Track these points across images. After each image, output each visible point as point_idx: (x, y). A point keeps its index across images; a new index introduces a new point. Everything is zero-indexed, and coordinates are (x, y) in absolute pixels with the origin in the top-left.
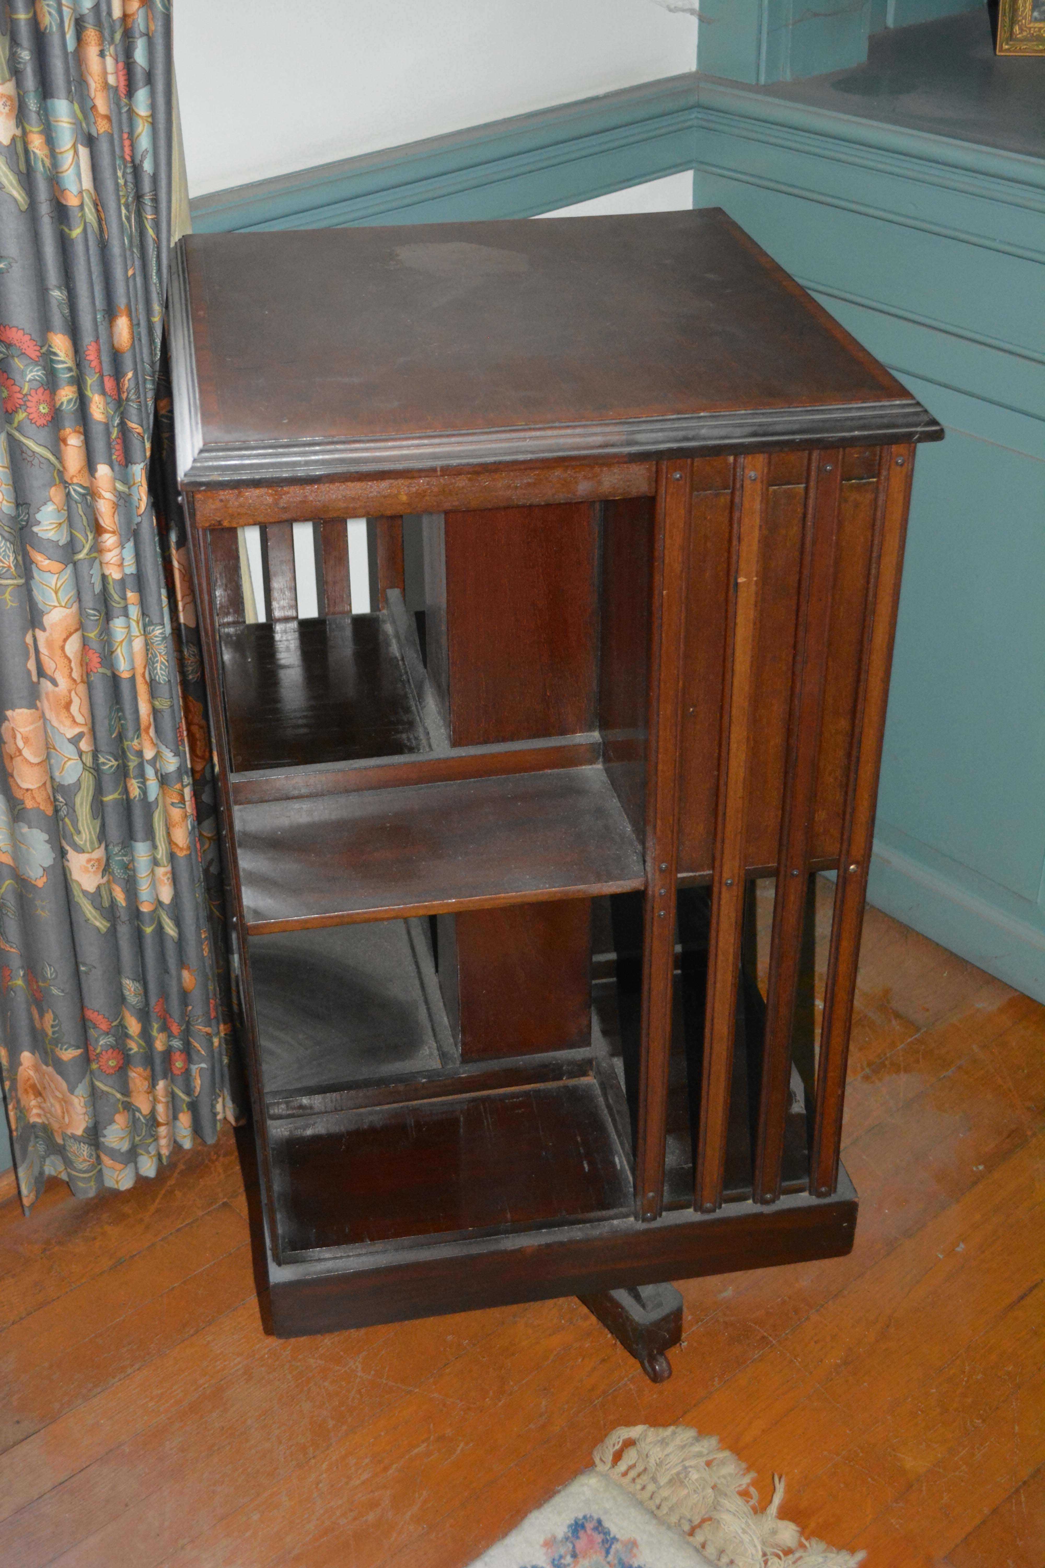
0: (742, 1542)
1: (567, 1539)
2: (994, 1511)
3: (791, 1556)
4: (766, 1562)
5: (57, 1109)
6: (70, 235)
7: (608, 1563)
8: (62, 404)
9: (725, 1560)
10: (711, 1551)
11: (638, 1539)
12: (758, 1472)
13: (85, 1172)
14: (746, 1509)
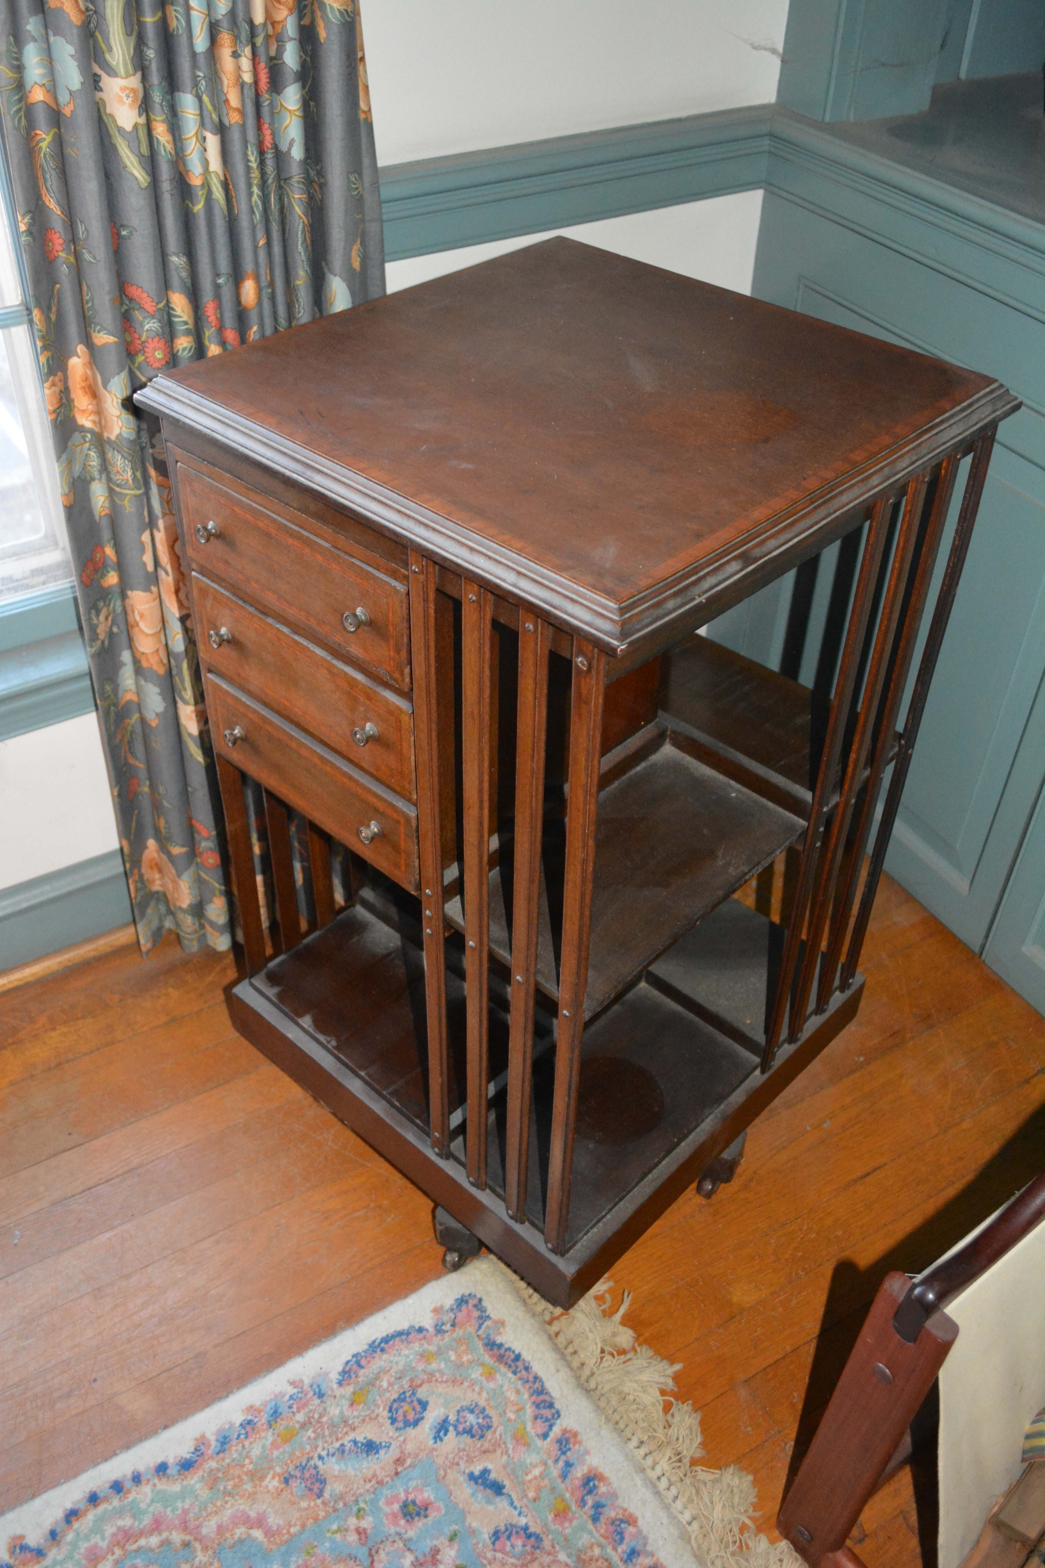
0: (587, 1338)
1: (452, 1310)
2: (794, 1351)
3: (622, 1357)
4: (602, 1358)
5: (170, 886)
6: (192, 210)
7: (478, 1336)
8: (178, 351)
9: (570, 1349)
10: (561, 1340)
11: (506, 1320)
12: (616, 1282)
13: (190, 934)
14: (598, 1312)
